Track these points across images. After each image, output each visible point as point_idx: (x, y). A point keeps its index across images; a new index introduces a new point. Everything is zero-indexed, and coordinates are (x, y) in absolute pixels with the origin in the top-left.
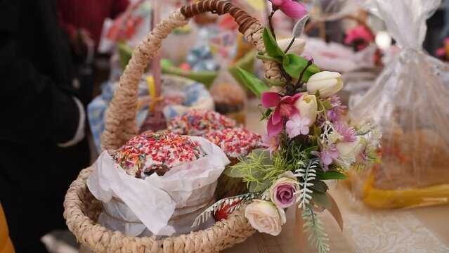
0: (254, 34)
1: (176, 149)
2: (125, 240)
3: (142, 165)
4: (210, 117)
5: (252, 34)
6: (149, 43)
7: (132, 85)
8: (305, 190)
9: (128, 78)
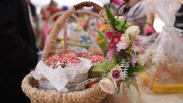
0: (103, 13)
1: (70, 59)
2: (46, 93)
3: (55, 65)
4: (86, 53)
5: (102, 13)
6: (61, 20)
7: (54, 38)
8: (125, 72)
9: (52, 35)
